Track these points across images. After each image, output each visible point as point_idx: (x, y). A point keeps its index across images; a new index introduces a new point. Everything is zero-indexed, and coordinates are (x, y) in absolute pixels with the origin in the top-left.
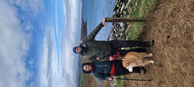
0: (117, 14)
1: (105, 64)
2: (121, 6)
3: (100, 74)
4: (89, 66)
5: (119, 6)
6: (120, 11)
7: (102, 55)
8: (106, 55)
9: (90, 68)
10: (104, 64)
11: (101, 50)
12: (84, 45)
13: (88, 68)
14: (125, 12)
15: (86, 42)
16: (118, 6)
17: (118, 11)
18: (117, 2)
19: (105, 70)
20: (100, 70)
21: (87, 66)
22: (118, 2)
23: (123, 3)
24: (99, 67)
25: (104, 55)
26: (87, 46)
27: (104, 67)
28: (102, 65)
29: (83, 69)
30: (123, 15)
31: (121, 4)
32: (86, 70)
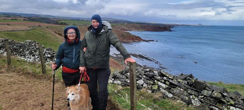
0: (155, 77)
1: (75, 60)
2: (164, 83)
3: (63, 52)
4: (74, 37)
5: (164, 80)
6: (158, 80)
7: (87, 56)
8: (87, 62)
9: (71, 38)
10: (76, 58)
11: (93, 54)
12: (103, 31)
13: (71, 35)
14: (156, 87)
15: (107, 33)
16: (165, 78)
17: (159, 77)
18: (170, 77)
19: (67, 59)
20: (69, 52)
21: (74, 34)
22: (170, 79)
23: (167, 86)
24: (72, 51)
25: (87, 59)
26: (101, 35)
27: (73, 59)
28: (75, 55)
29: (70, 28)
30: (153, 85)
31: (167, 83)
32: (68, 32)
